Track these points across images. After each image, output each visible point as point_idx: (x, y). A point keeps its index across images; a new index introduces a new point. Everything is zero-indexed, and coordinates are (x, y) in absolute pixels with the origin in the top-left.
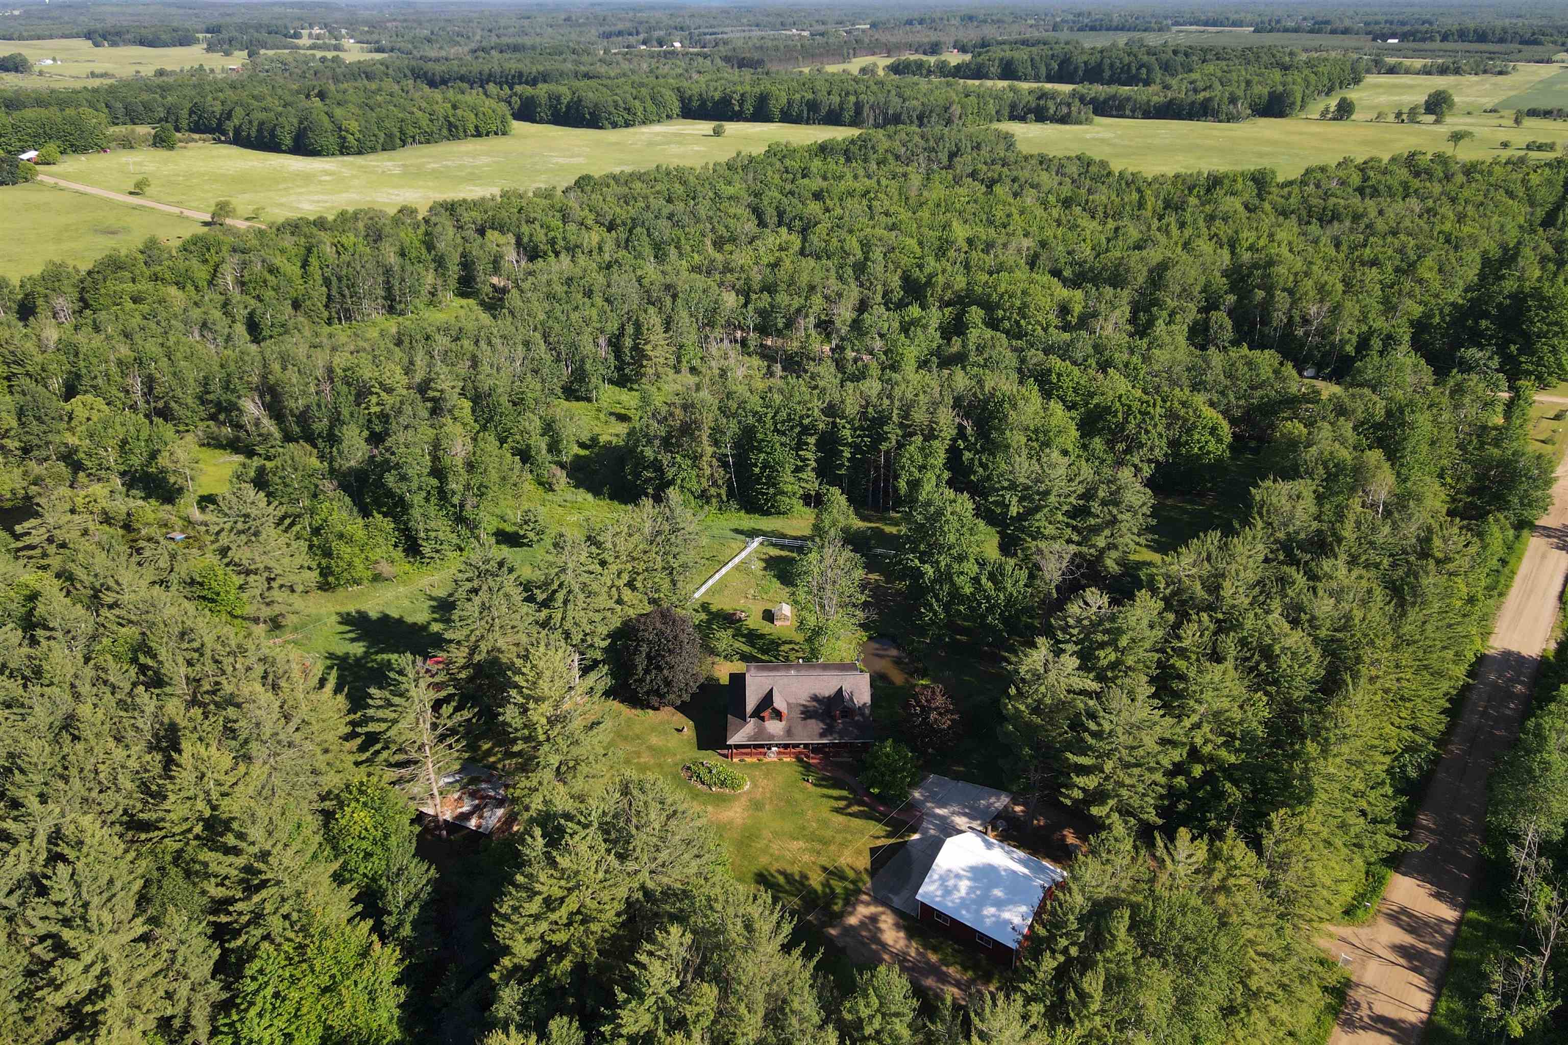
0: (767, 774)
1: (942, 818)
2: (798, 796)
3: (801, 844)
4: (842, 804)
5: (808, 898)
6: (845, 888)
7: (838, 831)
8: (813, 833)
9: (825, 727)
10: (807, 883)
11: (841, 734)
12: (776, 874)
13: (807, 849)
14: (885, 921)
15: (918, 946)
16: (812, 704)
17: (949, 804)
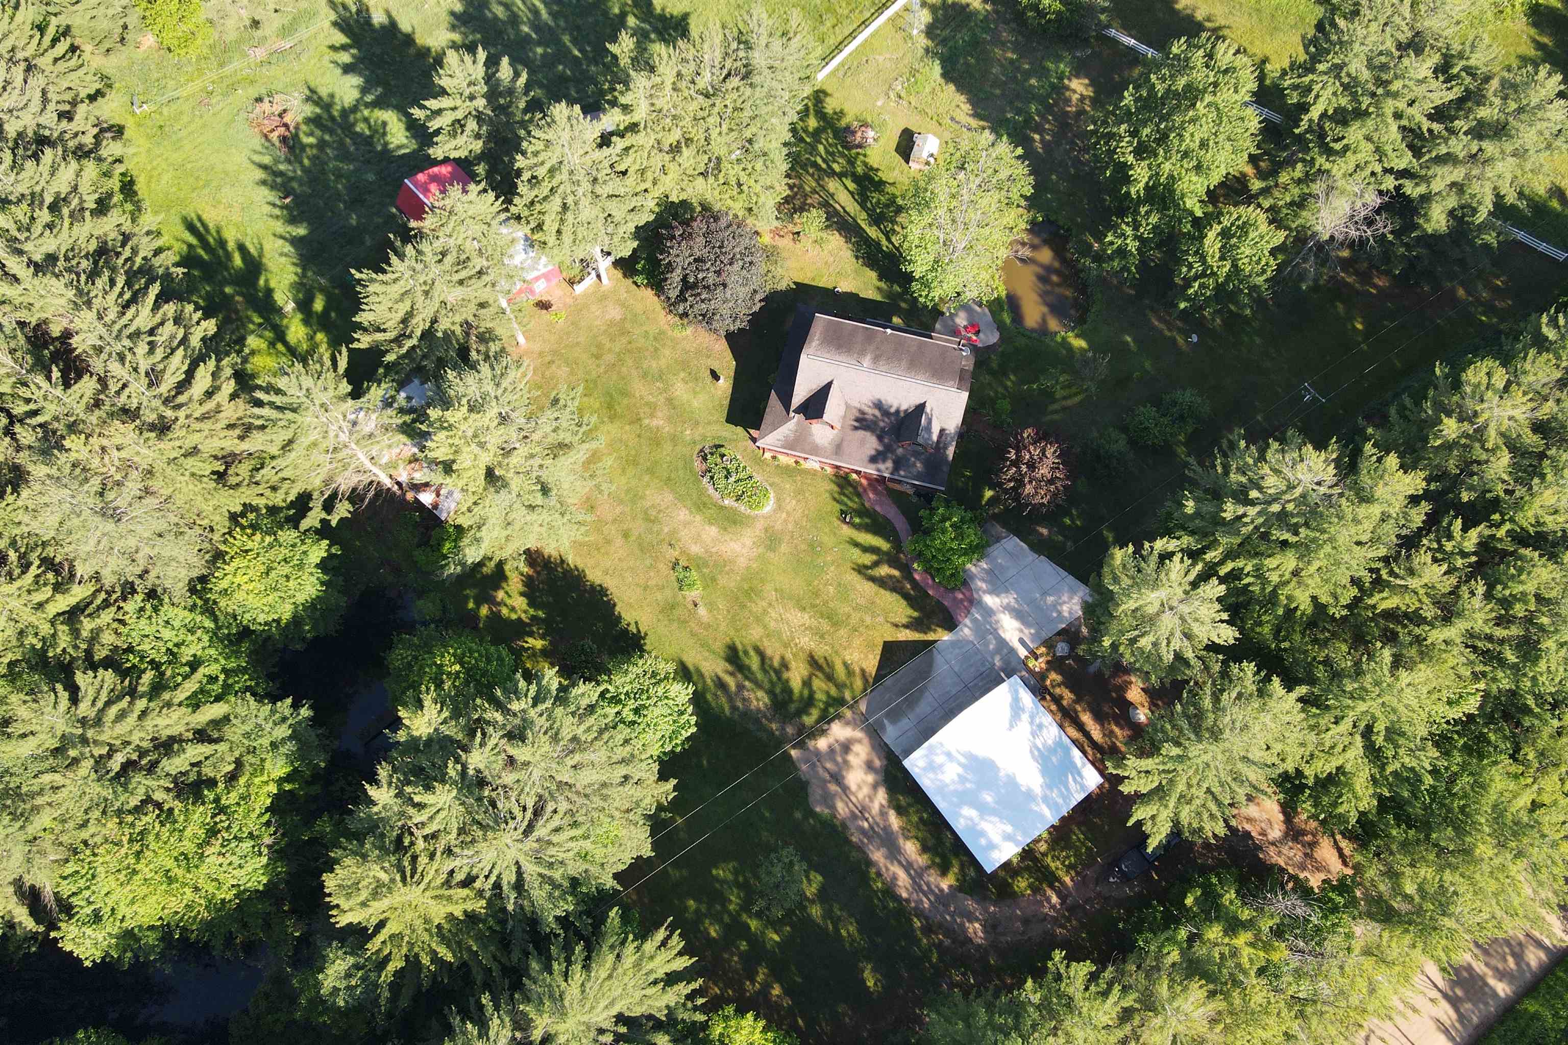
0: (798, 494)
1: (988, 612)
3: (806, 618)
5: (780, 698)
6: (828, 693)
7: (857, 608)
8: (826, 603)
9: (881, 448)
10: (785, 675)
11: (898, 464)
12: (752, 653)
13: (810, 628)
14: (857, 754)
15: (884, 802)
16: (872, 412)
17: (1007, 591)
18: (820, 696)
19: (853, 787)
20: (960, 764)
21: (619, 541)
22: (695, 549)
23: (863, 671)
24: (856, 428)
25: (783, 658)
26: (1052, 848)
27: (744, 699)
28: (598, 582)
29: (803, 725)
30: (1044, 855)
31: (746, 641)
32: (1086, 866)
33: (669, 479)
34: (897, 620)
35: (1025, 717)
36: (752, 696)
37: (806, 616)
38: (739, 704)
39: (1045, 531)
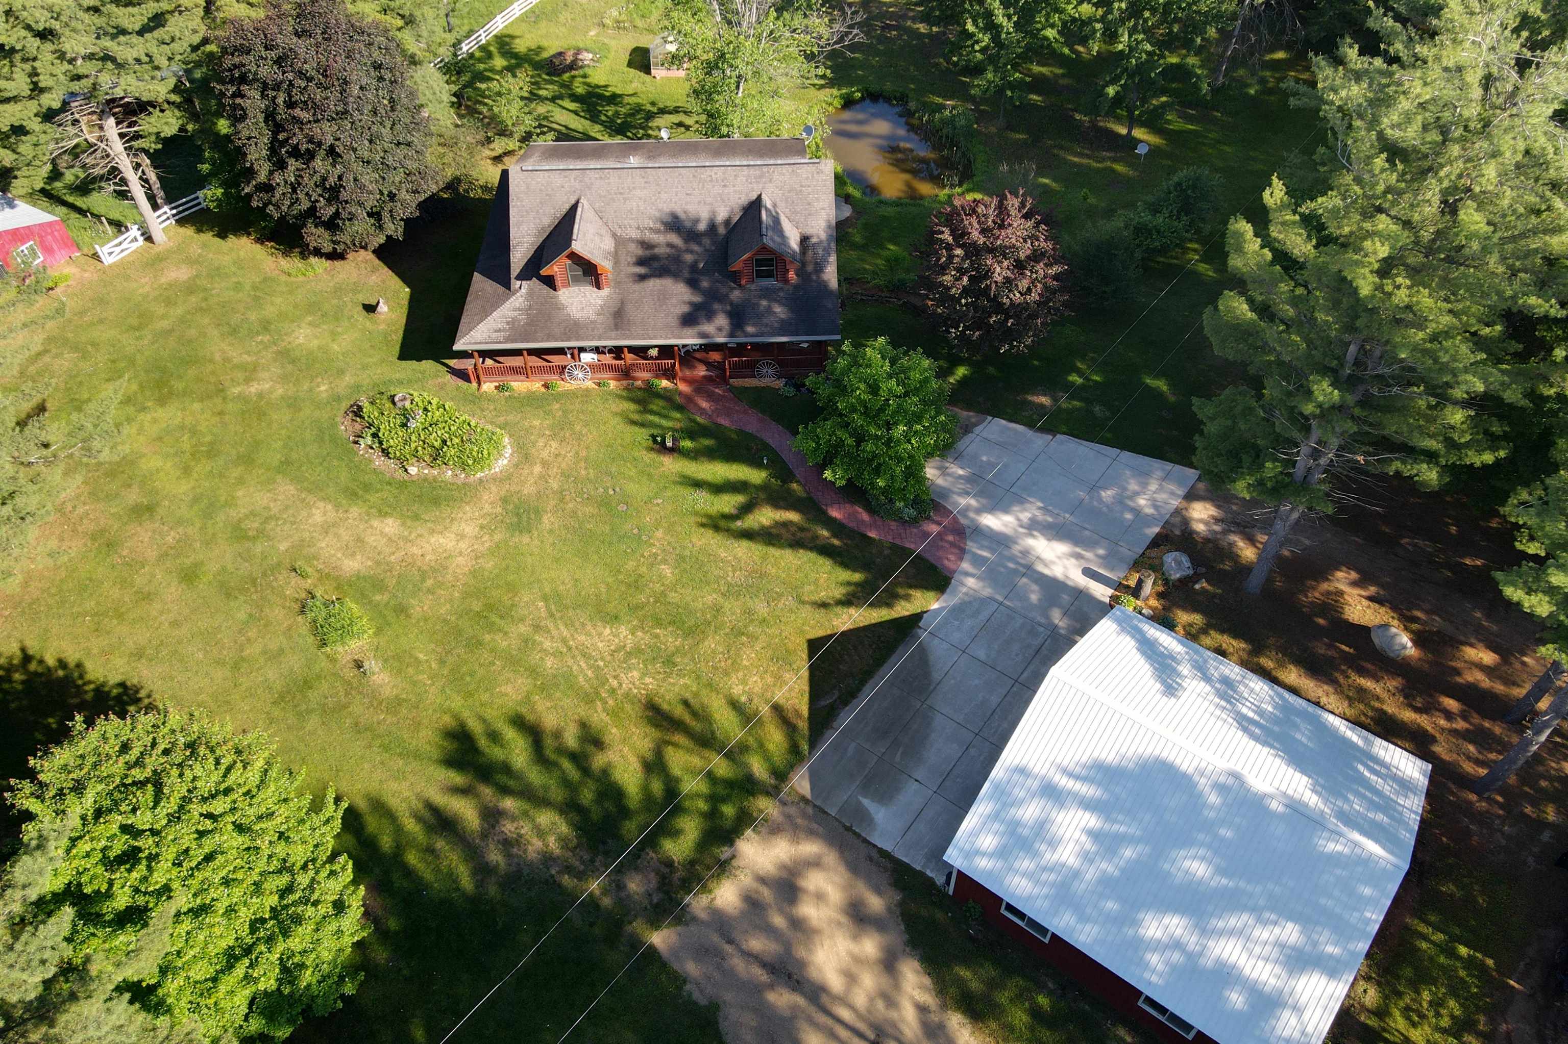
0: (560, 430)
1: (1000, 541)
2: (637, 489)
3: (624, 634)
4: (728, 503)
5: (596, 814)
6: (710, 776)
7: (732, 592)
8: (660, 598)
9: (698, 299)
10: (599, 761)
11: (738, 318)
12: (509, 733)
13: (637, 651)
14: (820, 897)
15: (928, 999)
16: (664, 240)
17: (1020, 500)
18: (692, 785)
19: (835, 982)
20: (1087, 805)
21: (172, 591)
22: (352, 565)
23: (777, 709)
24: (642, 278)
25: (583, 725)
26: (1390, 993)
27: (507, 844)
28: (114, 678)
29: (669, 864)
30: (1381, 1013)
31: (491, 714)
32: (1496, 1012)
33: (287, 462)
34: (823, 595)
35: (1185, 669)
36: (526, 829)
37: (624, 631)
38: (495, 856)
39: (1045, 400)
